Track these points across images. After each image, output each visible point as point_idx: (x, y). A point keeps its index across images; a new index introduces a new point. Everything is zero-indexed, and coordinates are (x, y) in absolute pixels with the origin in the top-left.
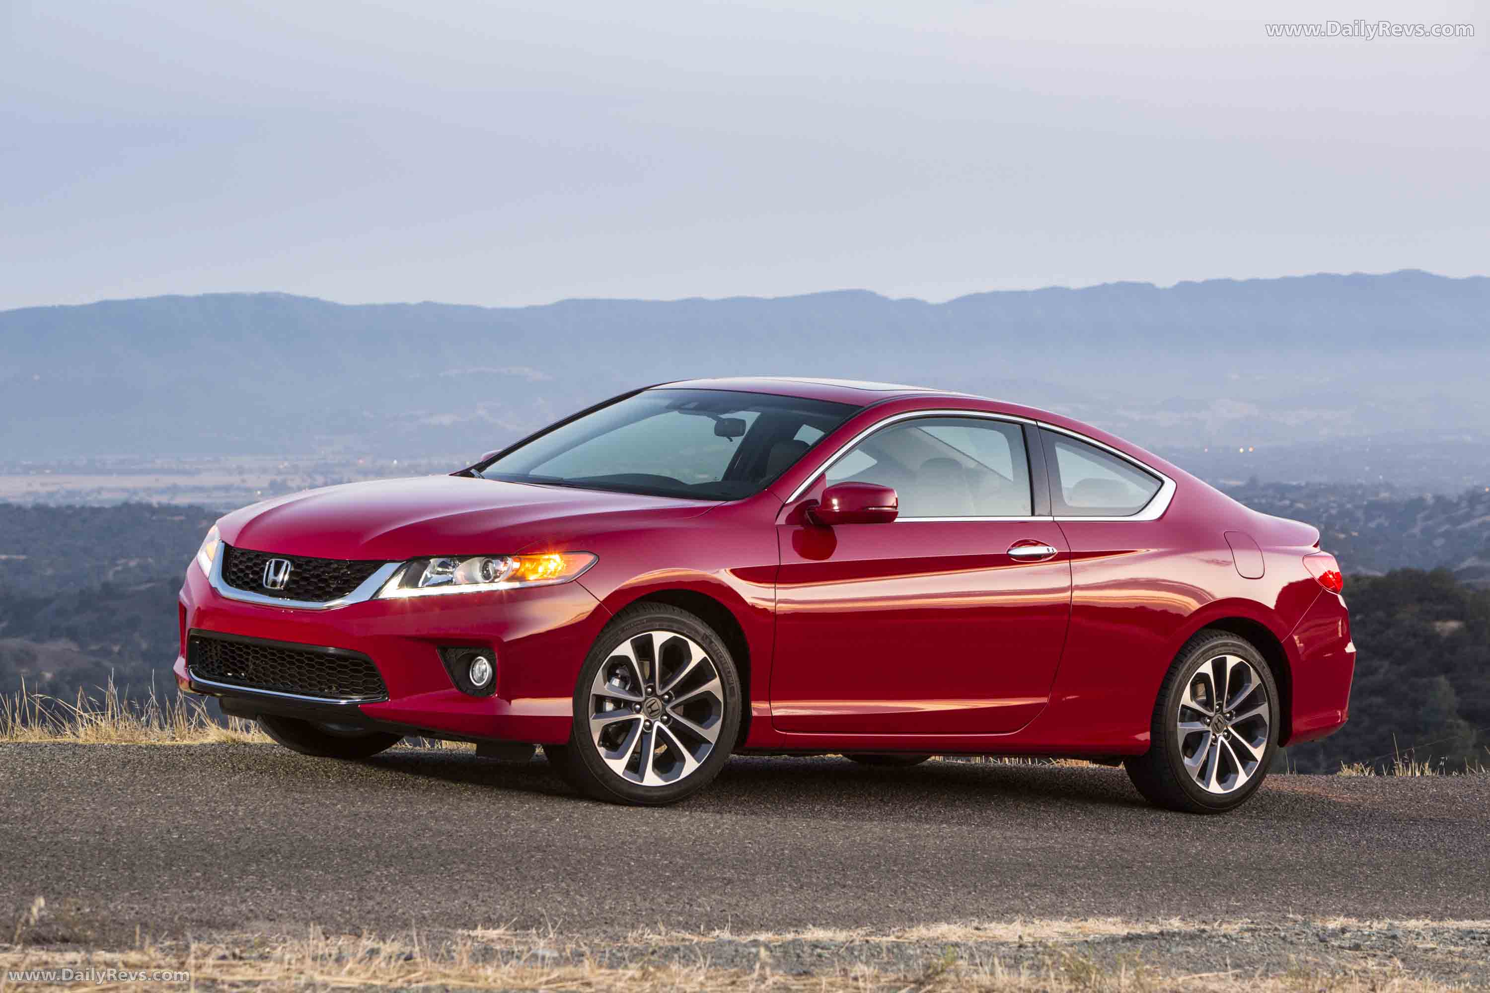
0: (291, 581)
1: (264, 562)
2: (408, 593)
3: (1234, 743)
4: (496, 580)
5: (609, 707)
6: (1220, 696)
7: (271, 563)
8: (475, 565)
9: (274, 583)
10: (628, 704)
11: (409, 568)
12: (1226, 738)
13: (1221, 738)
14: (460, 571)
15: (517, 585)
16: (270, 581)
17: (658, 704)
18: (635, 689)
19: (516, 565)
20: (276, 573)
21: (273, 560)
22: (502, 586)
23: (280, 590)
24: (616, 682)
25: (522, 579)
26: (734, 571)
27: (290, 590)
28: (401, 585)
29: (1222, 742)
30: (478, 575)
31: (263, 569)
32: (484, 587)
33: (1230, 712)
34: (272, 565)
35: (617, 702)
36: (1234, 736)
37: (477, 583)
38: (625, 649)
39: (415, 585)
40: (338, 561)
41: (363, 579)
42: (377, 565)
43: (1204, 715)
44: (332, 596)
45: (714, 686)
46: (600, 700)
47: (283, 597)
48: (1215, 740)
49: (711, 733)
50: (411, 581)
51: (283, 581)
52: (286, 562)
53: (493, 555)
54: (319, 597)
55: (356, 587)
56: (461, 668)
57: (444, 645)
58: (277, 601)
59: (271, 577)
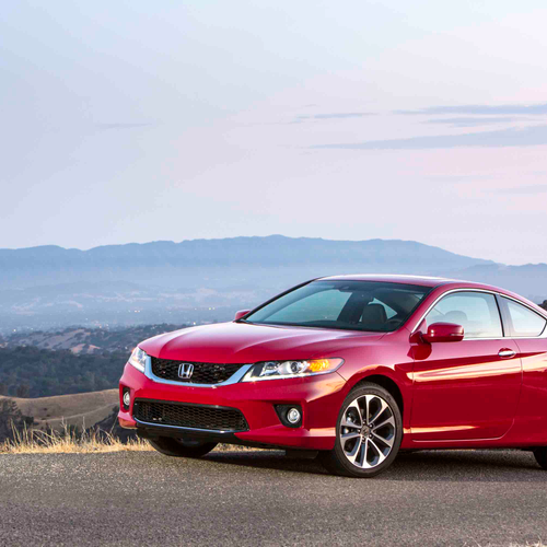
0: (193, 374)
1: (178, 365)
2: (255, 379)
4: (299, 372)
5: (346, 431)
7: (182, 365)
8: (288, 365)
9: (184, 375)
10: (355, 430)
11: (255, 367)
14: (280, 368)
15: (309, 374)
16: (182, 374)
17: (368, 430)
18: (358, 422)
19: (308, 364)
20: (186, 370)
22: (302, 375)
23: (188, 379)
24: (349, 419)
25: (310, 371)
27: (193, 379)
28: (252, 375)
30: (289, 370)
31: (177, 369)
32: (292, 376)
34: (183, 367)
35: (350, 429)
37: (289, 374)
38: (354, 404)
39: (258, 375)
40: (218, 364)
41: (233, 372)
42: (240, 366)
45: (391, 420)
46: (343, 427)
47: (189, 382)
49: (390, 442)
50: (257, 373)
51: (190, 374)
52: (191, 365)
53: (298, 361)
54: (210, 382)
55: (229, 376)
56: (283, 414)
57: (276, 403)
58: (186, 384)
59: (183, 372)
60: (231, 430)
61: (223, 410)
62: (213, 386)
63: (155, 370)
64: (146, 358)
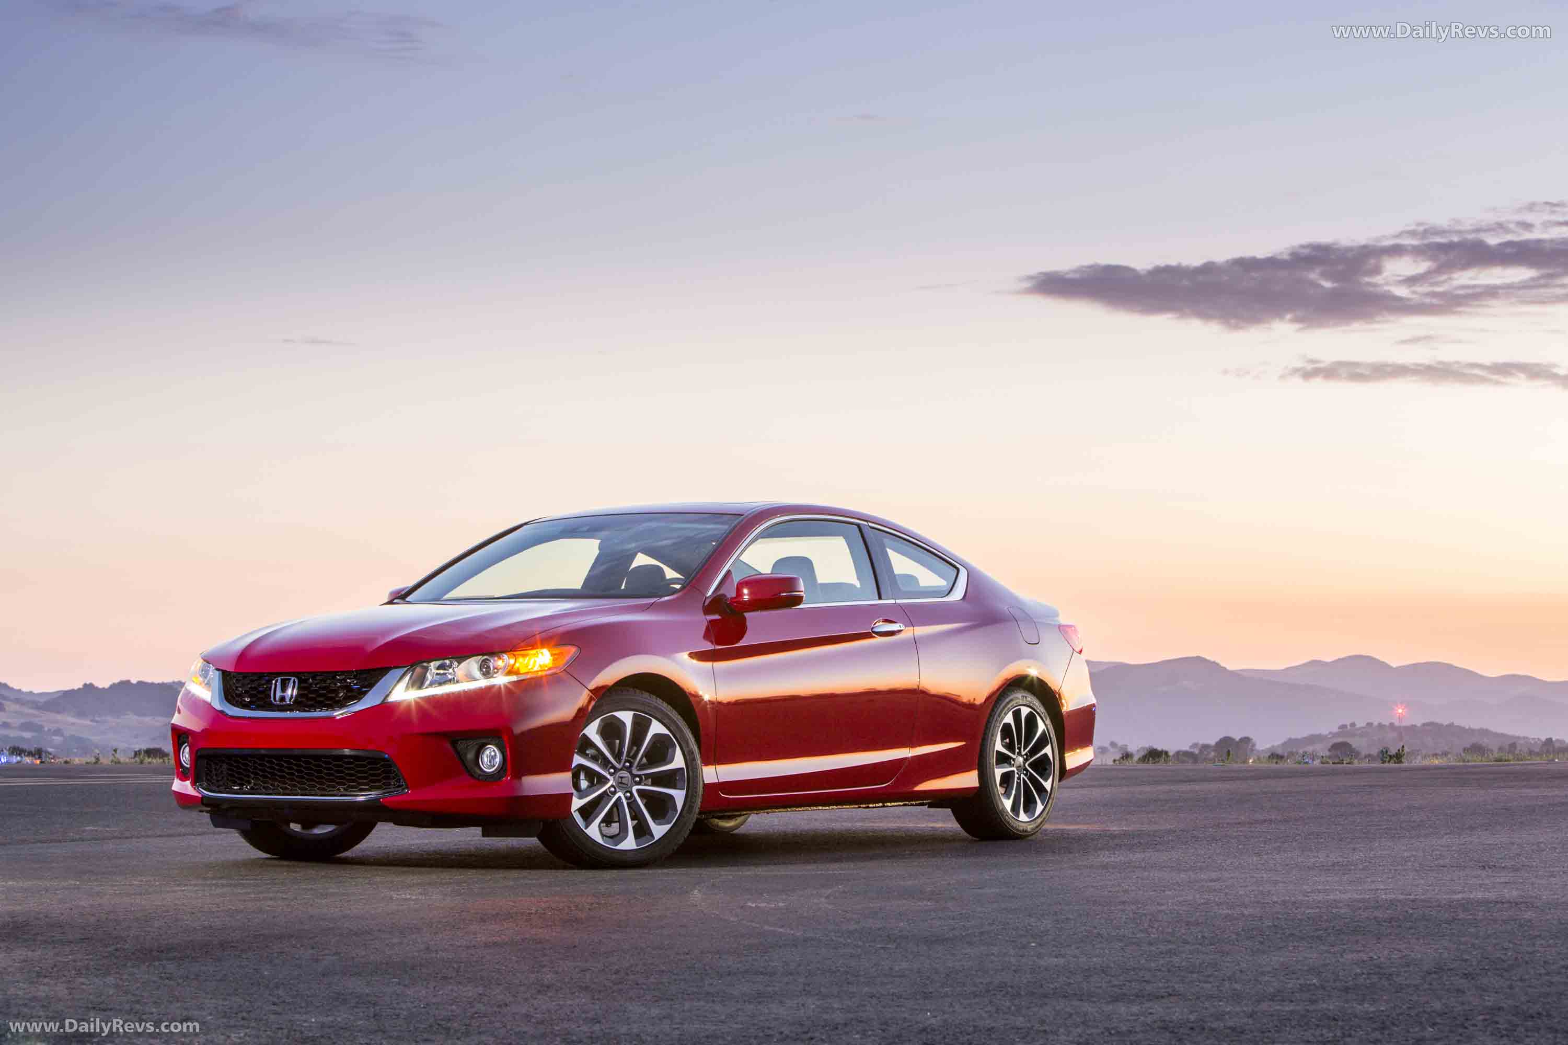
0: (298, 695)
1: (269, 682)
2: (412, 695)
3: (1031, 778)
4: (495, 676)
6: (1019, 743)
7: (277, 681)
8: (472, 665)
9: (283, 699)
11: (413, 671)
12: (1026, 775)
13: (1022, 776)
14: (459, 671)
15: (514, 678)
16: (277, 698)
19: (512, 661)
20: (284, 689)
21: (279, 679)
22: (501, 680)
23: (289, 705)
26: (692, 655)
27: (298, 704)
28: (407, 687)
29: (1023, 779)
30: (477, 673)
31: (271, 687)
32: (483, 683)
33: (1026, 754)
34: (279, 684)
36: (1030, 773)
37: (475, 680)
39: (420, 687)
40: (343, 673)
41: (370, 686)
42: (383, 672)
43: (1011, 758)
44: (341, 704)
47: (291, 710)
48: (1019, 778)
50: (417, 683)
51: (292, 695)
52: (293, 679)
53: (492, 653)
54: (331, 707)
55: (365, 693)
56: (470, 756)
57: (454, 737)
58: (288, 714)
59: (279, 694)
60: (373, 794)
61: (356, 758)
62: (339, 714)
63: (230, 694)
64: (214, 676)
